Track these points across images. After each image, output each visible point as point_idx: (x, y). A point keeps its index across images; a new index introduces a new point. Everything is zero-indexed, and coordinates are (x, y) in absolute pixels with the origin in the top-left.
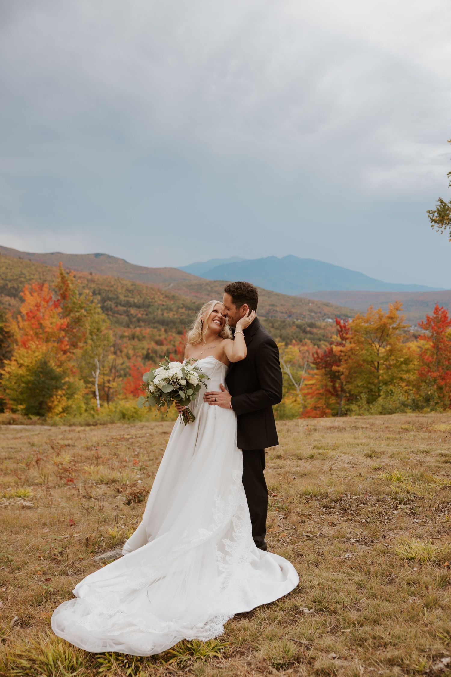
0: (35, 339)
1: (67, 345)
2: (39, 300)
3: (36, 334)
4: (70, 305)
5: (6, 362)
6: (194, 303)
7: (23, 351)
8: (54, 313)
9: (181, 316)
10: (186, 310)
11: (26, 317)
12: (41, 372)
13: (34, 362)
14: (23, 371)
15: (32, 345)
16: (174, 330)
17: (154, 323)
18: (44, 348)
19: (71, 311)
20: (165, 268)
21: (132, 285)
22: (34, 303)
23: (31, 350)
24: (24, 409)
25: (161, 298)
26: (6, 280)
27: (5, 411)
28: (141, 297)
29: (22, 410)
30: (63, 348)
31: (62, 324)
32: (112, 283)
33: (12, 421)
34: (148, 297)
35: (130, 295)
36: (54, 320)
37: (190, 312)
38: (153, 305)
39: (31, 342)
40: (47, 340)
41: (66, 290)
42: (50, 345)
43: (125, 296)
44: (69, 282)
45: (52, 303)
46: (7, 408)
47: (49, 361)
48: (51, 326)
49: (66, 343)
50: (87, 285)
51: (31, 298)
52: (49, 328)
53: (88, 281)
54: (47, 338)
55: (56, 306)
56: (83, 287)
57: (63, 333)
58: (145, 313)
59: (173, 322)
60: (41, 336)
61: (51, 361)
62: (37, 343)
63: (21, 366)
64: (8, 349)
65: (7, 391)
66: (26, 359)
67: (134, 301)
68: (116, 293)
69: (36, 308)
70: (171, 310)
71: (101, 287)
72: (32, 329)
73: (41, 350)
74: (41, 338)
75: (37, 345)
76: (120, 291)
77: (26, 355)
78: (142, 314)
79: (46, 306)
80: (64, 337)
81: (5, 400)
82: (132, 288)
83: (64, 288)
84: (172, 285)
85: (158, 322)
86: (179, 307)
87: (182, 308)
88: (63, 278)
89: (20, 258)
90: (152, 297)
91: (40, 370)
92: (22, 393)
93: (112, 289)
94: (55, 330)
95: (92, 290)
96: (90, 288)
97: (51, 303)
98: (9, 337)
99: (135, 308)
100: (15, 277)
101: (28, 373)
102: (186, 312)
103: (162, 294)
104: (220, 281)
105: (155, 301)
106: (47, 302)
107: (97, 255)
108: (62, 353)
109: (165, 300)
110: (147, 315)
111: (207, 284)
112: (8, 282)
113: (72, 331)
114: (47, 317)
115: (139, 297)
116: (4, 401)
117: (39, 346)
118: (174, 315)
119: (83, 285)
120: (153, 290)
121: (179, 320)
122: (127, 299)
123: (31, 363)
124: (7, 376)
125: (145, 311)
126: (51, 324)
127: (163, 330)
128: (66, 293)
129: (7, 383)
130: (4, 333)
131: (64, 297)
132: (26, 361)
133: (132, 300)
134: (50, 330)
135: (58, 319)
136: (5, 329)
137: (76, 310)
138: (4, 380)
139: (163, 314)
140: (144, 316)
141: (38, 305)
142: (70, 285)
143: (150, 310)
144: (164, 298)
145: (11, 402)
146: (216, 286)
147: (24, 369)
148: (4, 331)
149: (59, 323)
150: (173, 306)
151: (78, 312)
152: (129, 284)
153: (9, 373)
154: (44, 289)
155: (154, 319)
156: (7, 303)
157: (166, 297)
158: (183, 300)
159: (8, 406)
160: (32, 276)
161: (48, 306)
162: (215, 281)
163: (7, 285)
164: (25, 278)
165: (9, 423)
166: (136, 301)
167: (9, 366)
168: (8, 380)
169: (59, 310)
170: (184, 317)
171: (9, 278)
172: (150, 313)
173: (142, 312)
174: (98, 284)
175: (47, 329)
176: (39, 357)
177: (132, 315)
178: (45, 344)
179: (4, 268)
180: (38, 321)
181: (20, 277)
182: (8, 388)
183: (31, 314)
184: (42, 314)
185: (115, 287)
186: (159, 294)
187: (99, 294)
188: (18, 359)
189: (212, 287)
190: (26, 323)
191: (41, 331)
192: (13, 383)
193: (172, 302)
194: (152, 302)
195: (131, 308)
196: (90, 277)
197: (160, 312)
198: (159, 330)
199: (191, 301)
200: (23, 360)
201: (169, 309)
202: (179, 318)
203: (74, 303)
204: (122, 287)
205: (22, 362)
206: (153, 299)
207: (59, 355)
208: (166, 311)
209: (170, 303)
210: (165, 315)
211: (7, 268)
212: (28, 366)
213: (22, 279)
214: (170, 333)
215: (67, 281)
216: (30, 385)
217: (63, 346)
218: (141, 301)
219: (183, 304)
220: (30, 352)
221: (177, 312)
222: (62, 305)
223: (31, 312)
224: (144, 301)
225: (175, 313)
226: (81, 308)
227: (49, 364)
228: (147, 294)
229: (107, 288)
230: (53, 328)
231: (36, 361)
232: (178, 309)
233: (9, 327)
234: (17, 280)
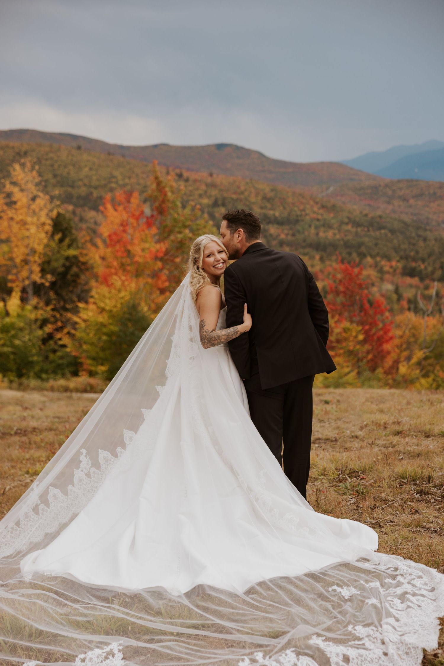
0: (120, 272)
1: (165, 281)
2: (125, 216)
3: (122, 266)
4: (169, 222)
5: (81, 305)
6: (366, 215)
7: (104, 290)
8: (146, 235)
9: (346, 236)
10: (353, 227)
11: (108, 241)
12: (129, 320)
13: (119, 306)
14: (103, 318)
15: (117, 281)
16: (334, 258)
17: (304, 247)
18: (133, 285)
19: (170, 232)
20: (322, 163)
21: (272, 190)
22: (117, 221)
23: (115, 288)
24: (106, 371)
25: (315, 209)
26: (90, 186)
27: (80, 373)
28: (284, 208)
29: (103, 373)
30: (160, 284)
31: (157, 251)
32: (242, 188)
33: (88, 388)
34: (296, 209)
35: (269, 205)
36: (147, 245)
37: (359, 229)
38: (303, 221)
39: (115, 277)
40: (138, 274)
41: (163, 201)
42: (142, 282)
43: (262, 208)
44: (167, 189)
45: (145, 220)
46: (83, 370)
47: (139, 304)
48: (142, 254)
49: (164, 278)
50: (206, 192)
51: (115, 214)
52: (140, 256)
53: (207, 185)
54: (137, 271)
55: (149, 225)
56: (200, 196)
57: (159, 264)
58: (291, 232)
59: (334, 246)
60: (129, 268)
61: (143, 304)
62: (123, 278)
63: (102, 310)
64: (86, 288)
65: (85, 347)
66: (107, 301)
67: (274, 215)
68: (248, 203)
69: (121, 228)
70: (330, 227)
71: (225, 195)
72: (116, 258)
73: (128, 288)
74: (128, 272)
75: (123, 282)
76: (253, 199)
77: (107, 295)
78: (287, 235)
79: (135, 224)
80: (161, 270)
81: (80, 358)
82: (271, 195)
83: (161, 199)
84: (332, 189)
85: (310, 246)
86: (342, 223)
87: (347, 224)
88: (159, 184)
89: (109, 154)
90: (302, 207)
91: (127, 316)
92: (103, 349)
93: (242, 196)
94: (149, 260)
95: (213, 199)
96: (209, 197)
97: (143, 220)
98: (87, 269)
99: (276, 226)
100: (103, 182)
101: (111, 321)
102: (354, 230)
103: (317, 203)
104: (408, 181)
105: (306, 215)
106: (137, 219)
107: (220, 147)
108: (158, 292)
109: (321, 211)
110: (293, 235)
111: (386, 186)
112: (92, 190)
113: (173, 261)
114: (136, 242)
115: (281, 208)
116: (80, 360)
117: (126, 283)
118: (335, 234)
119: (200, 192)
120: (303, 197)
121: (342, 243)
122: (264, 211)
123: (115, 306)
124: (83, 325)
125: (291, 229)
126: (143, 250)
127: (317, 257)
128: (164, 205)
129: (83, 335)
130: (80, 264)
131: (161, 211)
132: (108, 304)
133: (271, 212)
134: (141, 260)
135: (153, 244)
136: (82, 259)
137: (177, 229)
138: (79, 330)
139: (317, 234)
140: (290, 238)
141: (124, 223)
142: (169, 194)
143: (298, 227)
144: (319, 209)
145: (89, 362)
146: (401, 189)
147: (106, 315)
148: (79, 261)
149: (153, 249)
150: (333, 221)
151: (180, 233)
152: (267, 190)
153: (85, 321)
154: (133, 200)
155: (304, 241)
156: (92, 221)
157: (323, 207)
158: (349, 212)
159: (85, 367)
160: (127, 181)
161: (138, 225)
162: (399, 181)
163: (91, 193)
164: (117, 182)
165: (85, 391)
166: (277, 214)
167: (86, 312)
168: (85, 331)
169: (154, 230)
170: (350, 237)
171: (94, 183)
172: (299, 232)
173: (286, 232)
174: (221, 190)
175: (137, 259)
176: (126, 299)
177: (271, 235)
178: (135, 280)
179: (87, 169)
180: (125, 246)
181: (110, 182)
182: (85, 343)
183: (114, 237)
184: (129, 237)
185: (246, 193)
186: (312, 203)
187: (224, 205)
188: (97, 301)
189: (394, 191)
190: (109, 250)
191: (128, 261)
192: (91, 335)
193: (332, 215)
194: (301, 215)
195: (270, 226)
196: (209, 180)
197: (313, 231)
198: (312, 258)
199: (361, 213)
200: (104, 302)
201: (329, 226)
202: (343, 240)
203: (175, 220)
204: (257, 194)
205: (102, 305)
206: (304, 210)
207: (154, 296)
208: (322, 229)
209: (329, 216)
210: (321, 234)
211: (91, 169)
212: (111, 311)
213: (113, 185)
214: (328, 263)
215: (164, 188)
216: (114, 338)
217: (160, 282)
218: (285, 214)
219: (348, 218)
220: (113, 291)
221: (339, 231)
222: (157, 223)
223: (115, 234)
224: (289, 214)
225: (336, 231)
226: (185, 226)
227: (139, 309)
228: (293, 204)
229: (234, 196)
230: (145, 257)
231: (122, 304)
232: (340, 226)
233: (86, 255)
234: (105, 186)
